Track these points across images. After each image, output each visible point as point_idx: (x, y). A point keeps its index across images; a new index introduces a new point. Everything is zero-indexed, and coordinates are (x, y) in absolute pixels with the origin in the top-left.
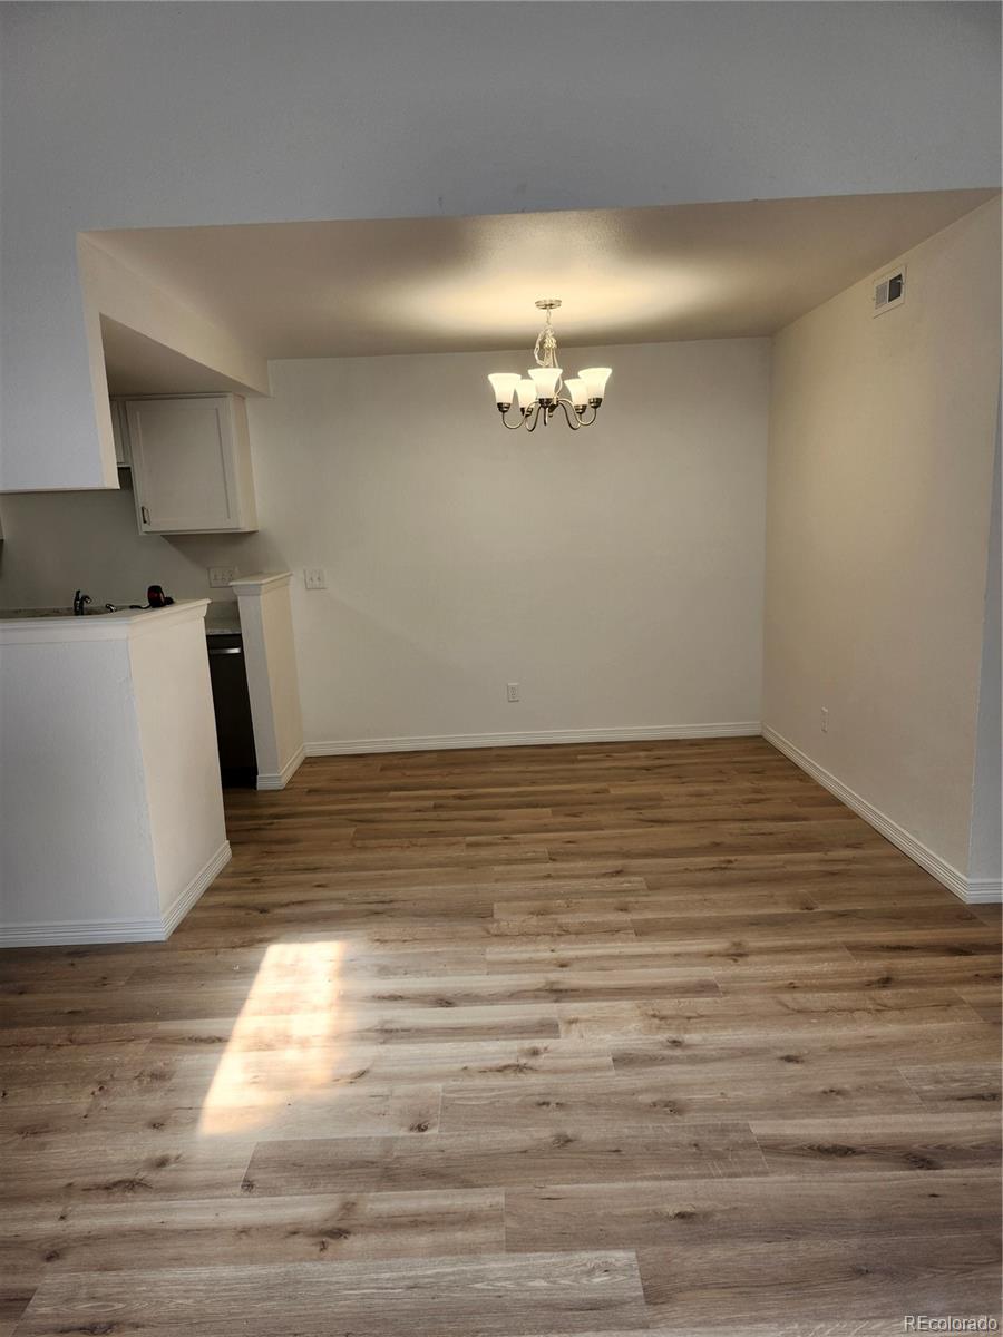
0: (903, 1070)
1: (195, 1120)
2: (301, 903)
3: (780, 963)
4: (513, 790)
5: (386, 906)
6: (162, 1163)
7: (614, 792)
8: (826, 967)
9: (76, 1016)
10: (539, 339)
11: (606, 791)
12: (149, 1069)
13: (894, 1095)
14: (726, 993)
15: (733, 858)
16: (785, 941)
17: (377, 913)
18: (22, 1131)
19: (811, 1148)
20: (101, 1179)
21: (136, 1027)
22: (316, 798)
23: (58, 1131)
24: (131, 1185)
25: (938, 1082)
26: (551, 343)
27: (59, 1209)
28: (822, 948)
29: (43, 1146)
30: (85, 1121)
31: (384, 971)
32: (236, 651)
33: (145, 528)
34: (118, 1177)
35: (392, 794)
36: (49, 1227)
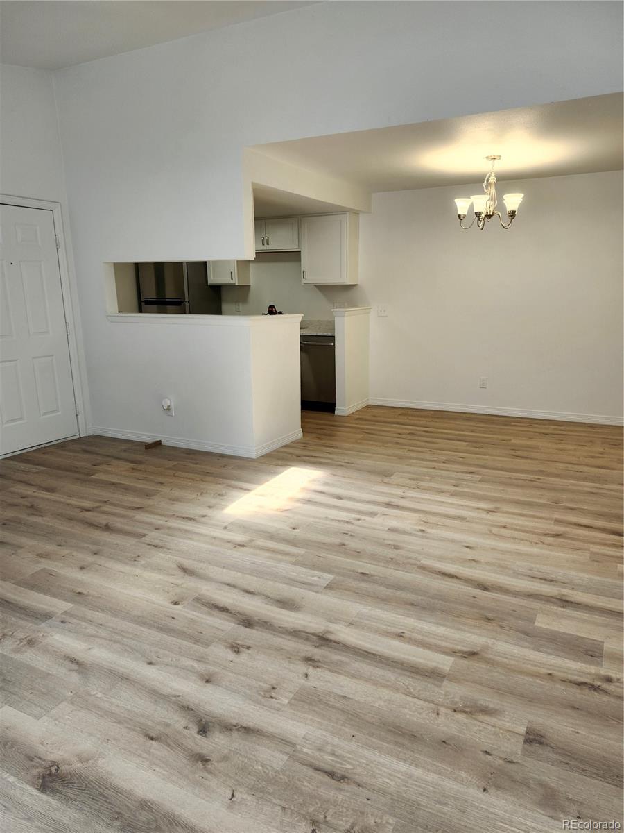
0: (518, 563)
1: (223, 509)
2: (315, 457)
3: (509, 518)
4: (457, 432)
5: (349, 465)
6: (204, 516)
7: (513, 441)
8: (533, 524)
9: (208, 474)
10: (487, 178)
11: (510, 440)
12: (219, 493)
13: (503, 568)
14: (468, 521)
15: (541, 477)
16: (524, 512)
17: (342, 466)
18: (170, 499)
19: (439, 572)
20: (183, 516)
21: (225, 481)
22: (357, 422)
23: (181, 501)
24: (191, 519)
25: (530, 570)
26: (493, 180)
27: (166, 519)
28: (540, 518)
29: (173, 504)
30: (190, 501)
31: (326, 484)
32: (333, 344)
33: (304, 281)
34: (187, 516)
35: (395, 425)
36: (161, 522)
